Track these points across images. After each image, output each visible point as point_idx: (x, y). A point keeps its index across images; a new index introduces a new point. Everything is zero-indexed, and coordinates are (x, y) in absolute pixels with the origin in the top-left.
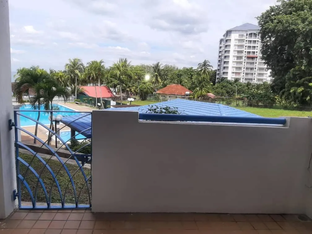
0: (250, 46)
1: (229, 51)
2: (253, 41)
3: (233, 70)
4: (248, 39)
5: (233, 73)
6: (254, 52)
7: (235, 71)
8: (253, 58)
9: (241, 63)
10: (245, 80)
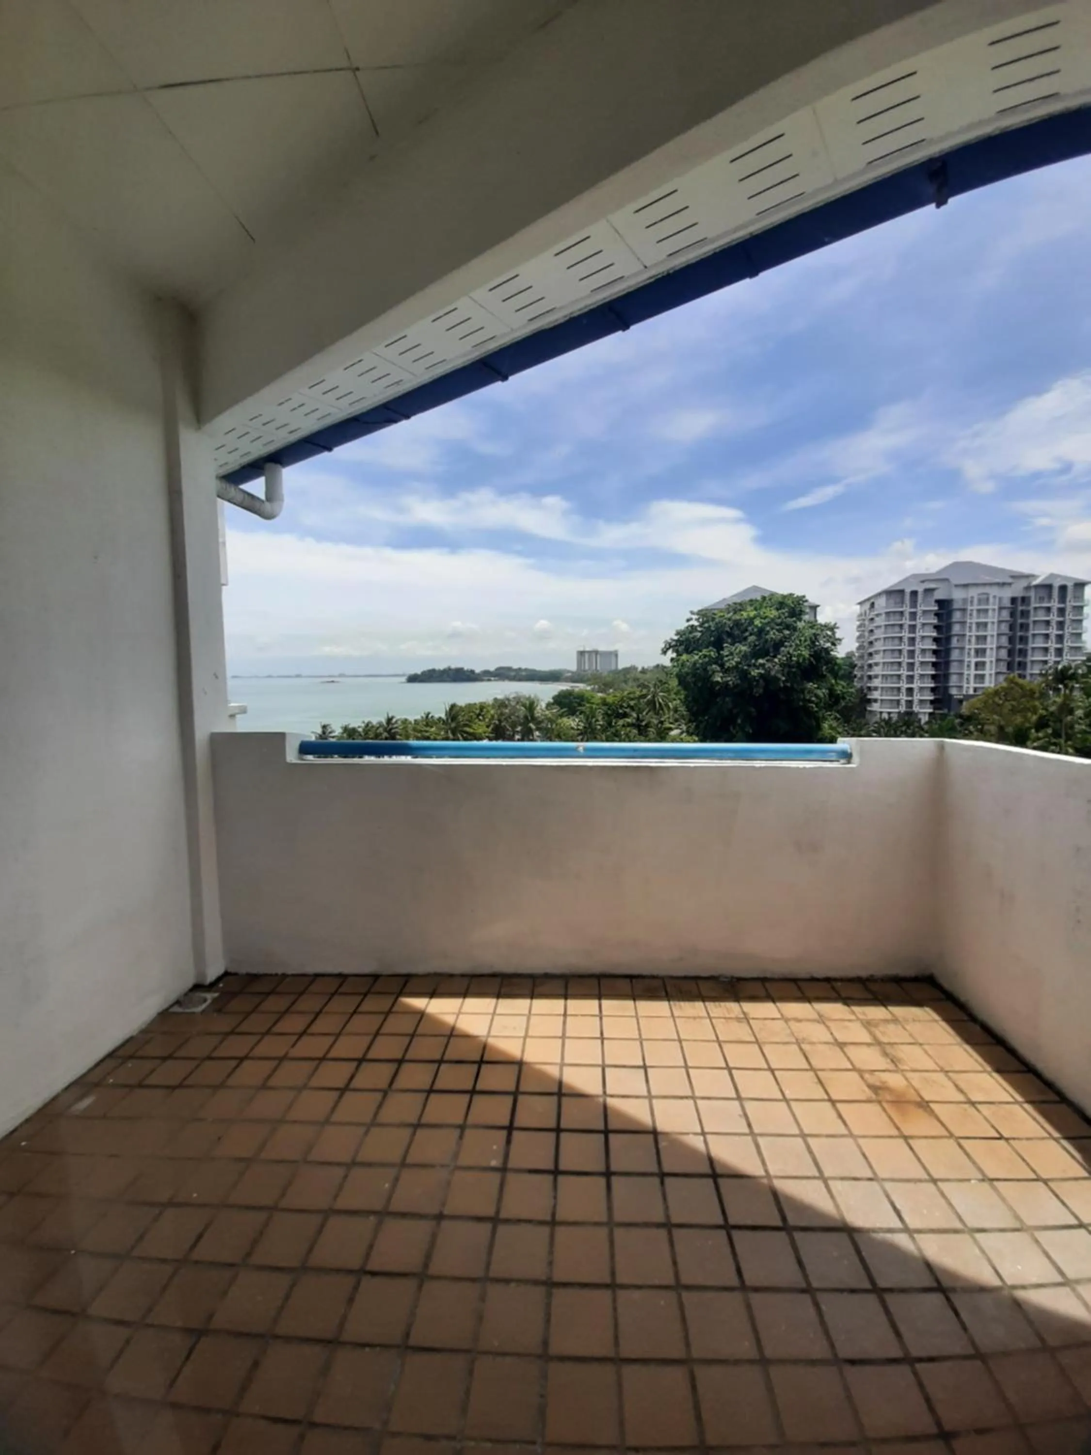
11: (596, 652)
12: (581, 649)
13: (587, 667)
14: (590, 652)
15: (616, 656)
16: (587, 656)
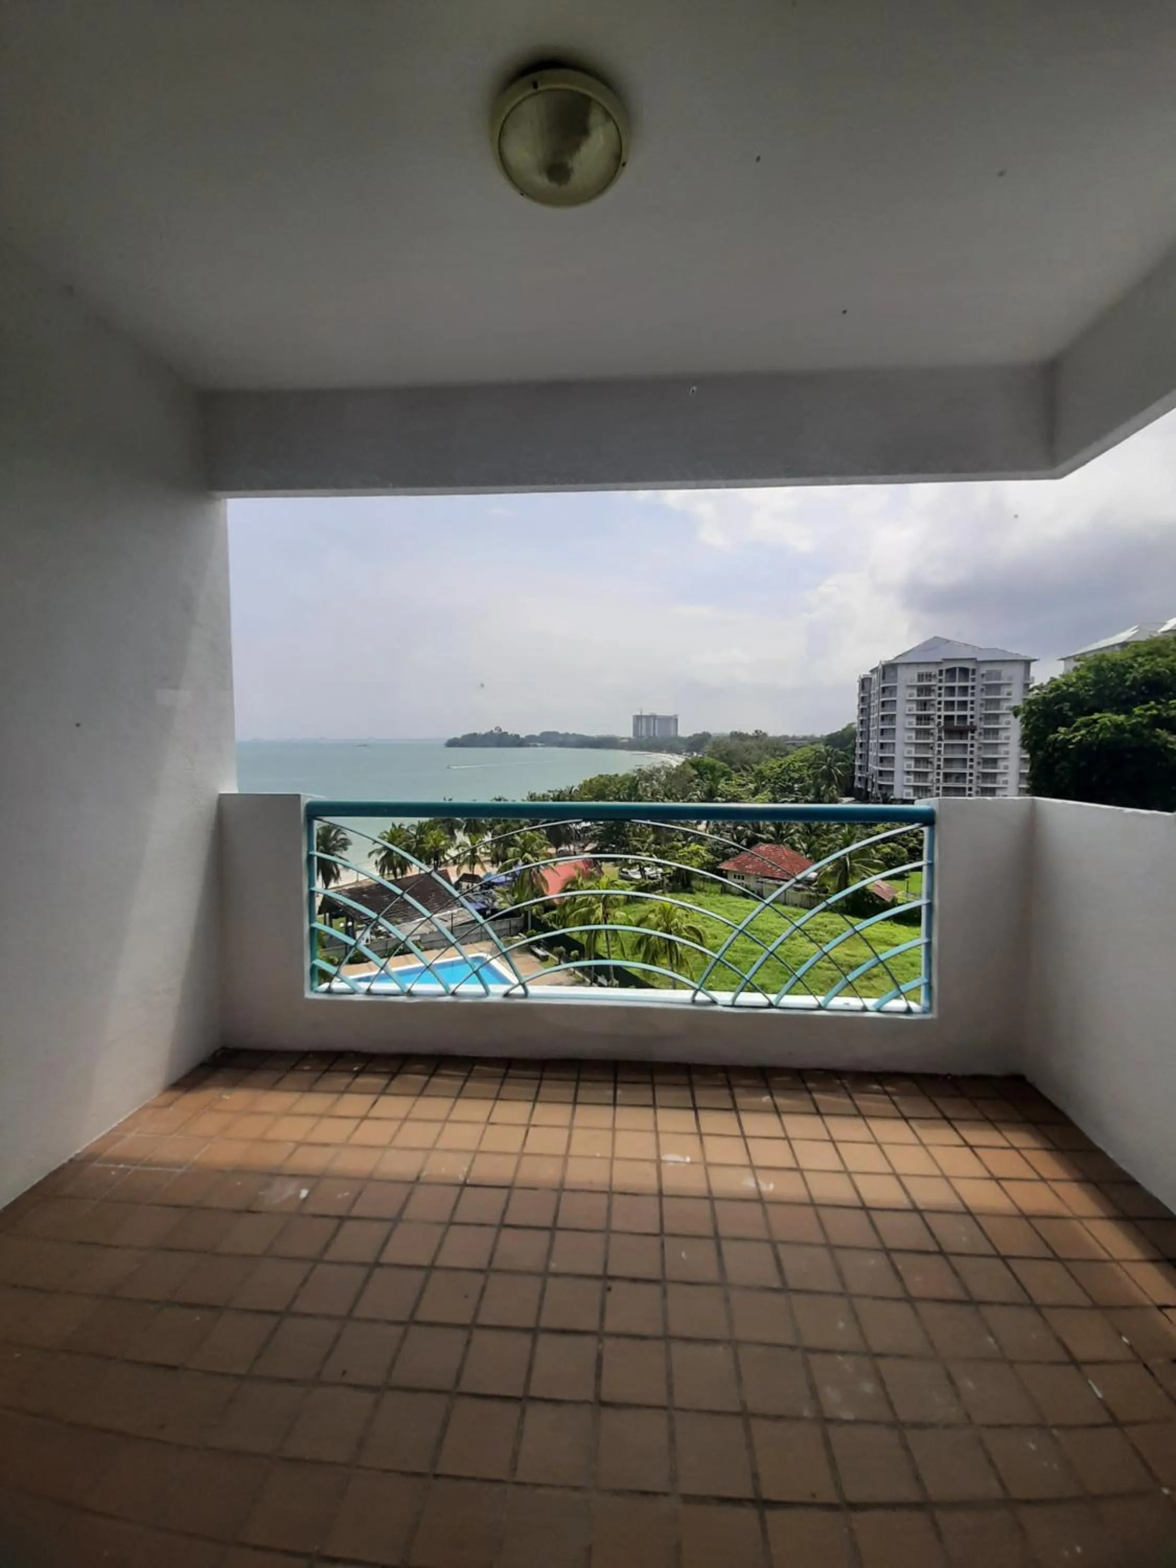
0: (952, 703)
1: (892, 718)
2: (960, 687)
3: (909, 766)
4: (943, 684)
5: (908, 773)
6: (964, 718)
7: (913, 769)
8: (962, 733)
9: (929, 747)
10: (943, 791)
11: (654, 717)
12: (639, 714)
13: (644, 733)
14: (647, 717)
15: (676, 720)
16: (644, 720)
